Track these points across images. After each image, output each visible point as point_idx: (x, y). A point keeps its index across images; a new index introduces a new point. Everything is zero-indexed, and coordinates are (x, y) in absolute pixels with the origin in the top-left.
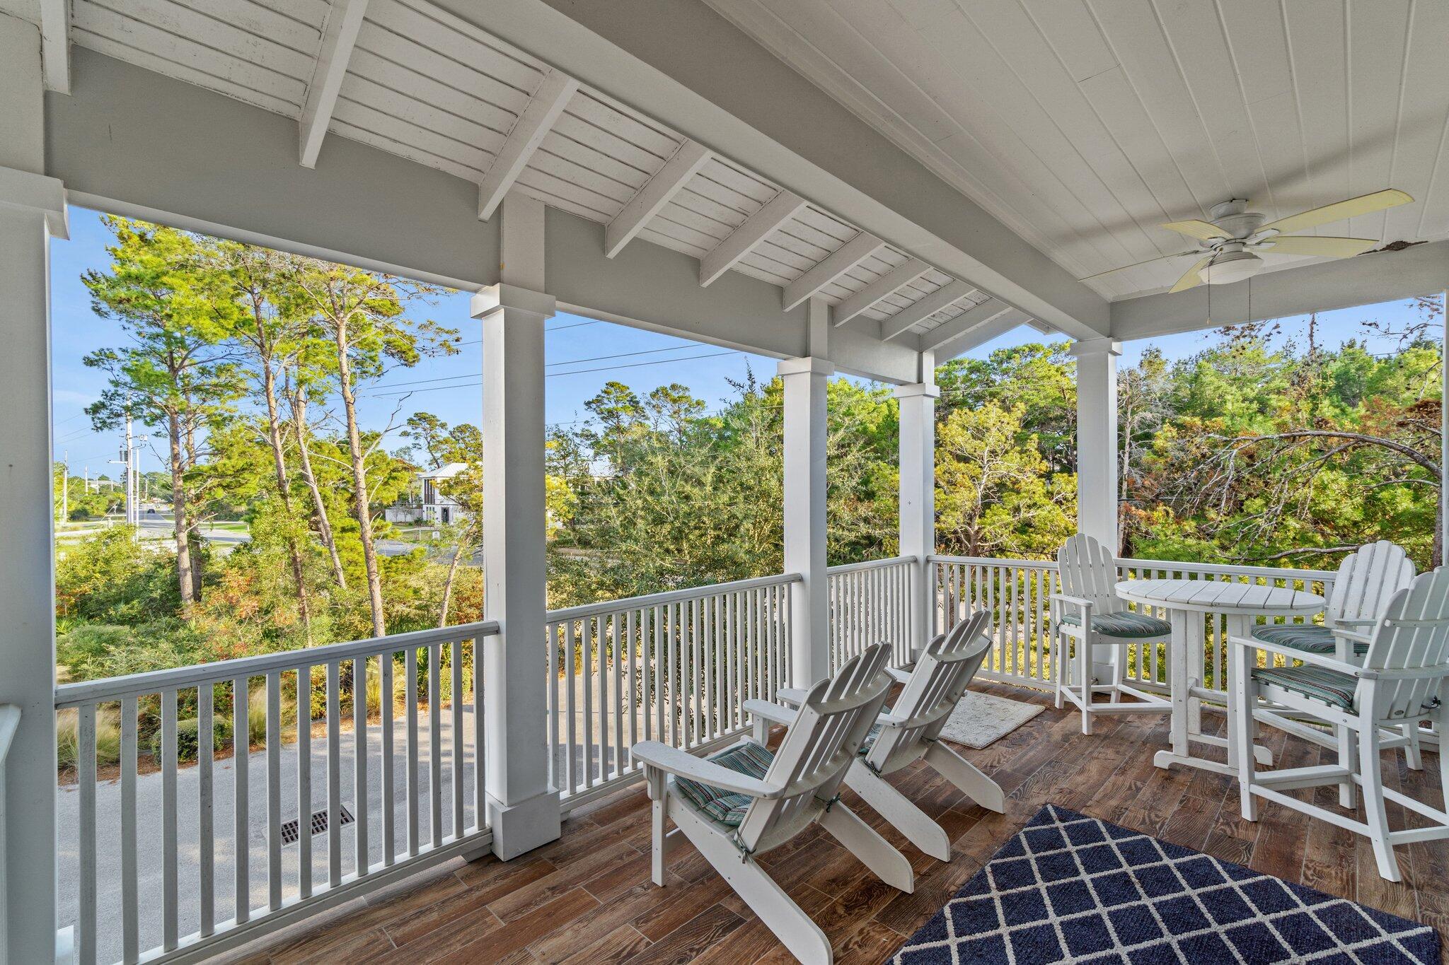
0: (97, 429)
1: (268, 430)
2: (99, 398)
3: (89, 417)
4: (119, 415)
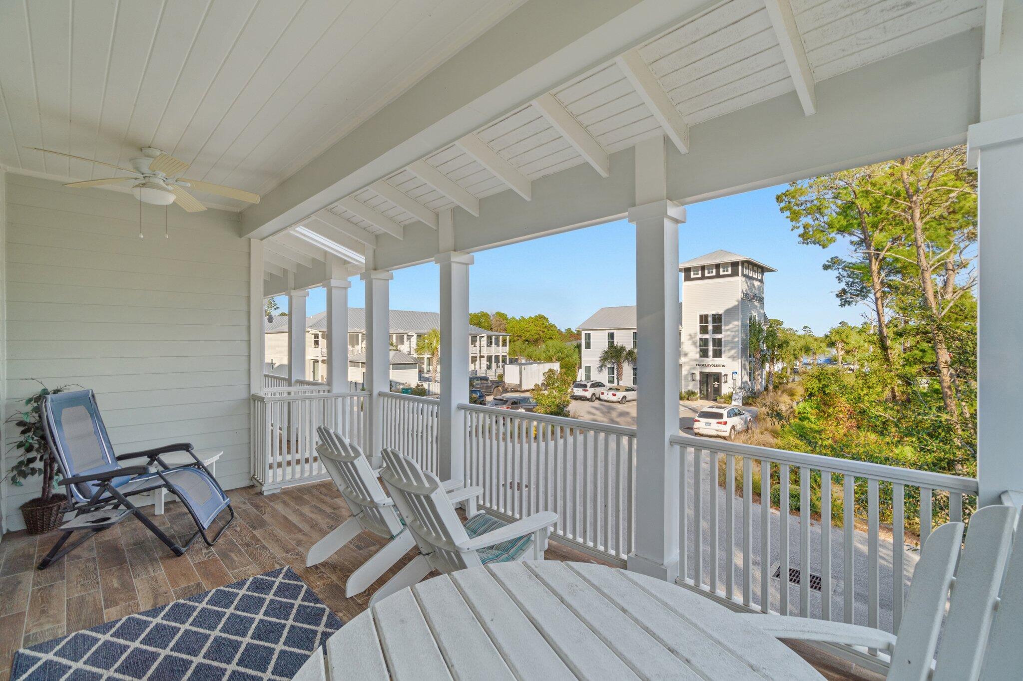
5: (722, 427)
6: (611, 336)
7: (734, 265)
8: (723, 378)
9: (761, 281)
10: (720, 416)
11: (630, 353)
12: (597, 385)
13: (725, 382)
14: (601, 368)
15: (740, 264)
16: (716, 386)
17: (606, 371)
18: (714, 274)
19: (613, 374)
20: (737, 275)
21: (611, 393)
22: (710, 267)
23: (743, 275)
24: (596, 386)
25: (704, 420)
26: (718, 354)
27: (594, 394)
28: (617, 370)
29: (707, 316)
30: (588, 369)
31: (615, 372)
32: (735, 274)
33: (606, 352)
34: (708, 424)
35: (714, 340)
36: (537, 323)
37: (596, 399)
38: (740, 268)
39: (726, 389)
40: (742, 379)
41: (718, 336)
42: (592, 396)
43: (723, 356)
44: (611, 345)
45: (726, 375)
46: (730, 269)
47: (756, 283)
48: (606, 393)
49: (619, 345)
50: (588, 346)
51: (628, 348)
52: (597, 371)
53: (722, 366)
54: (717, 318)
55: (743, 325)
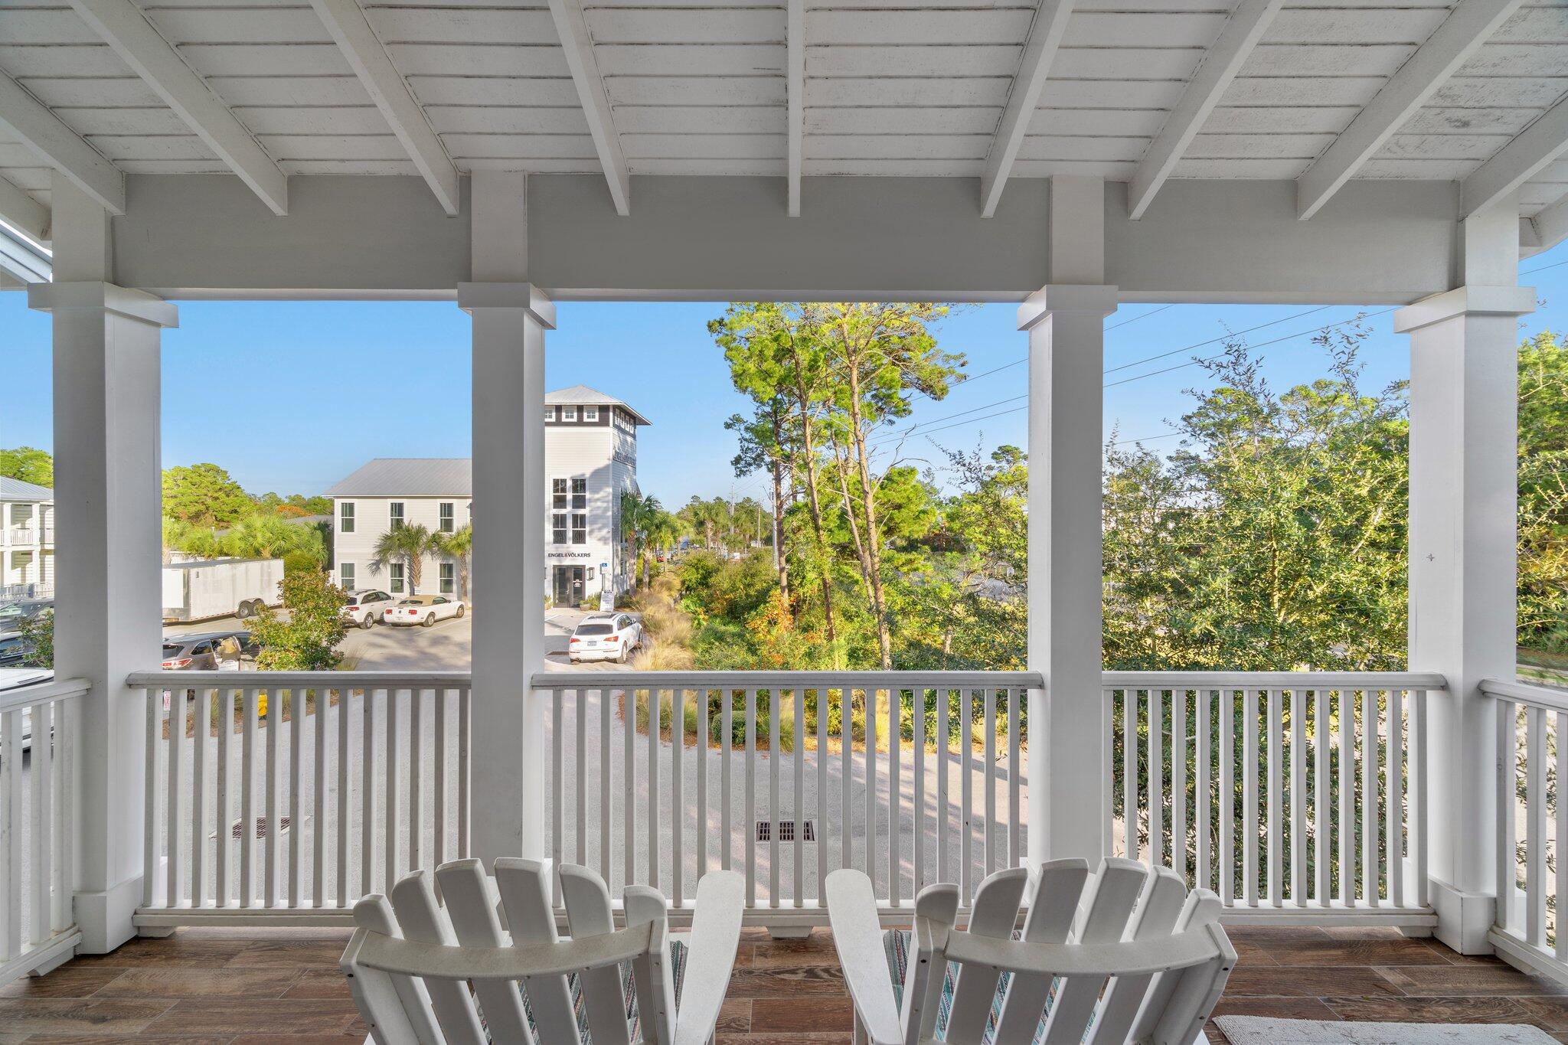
0: (738, 476)
1: (834, 467)
2: (738, 452)
3: (733, 467)
4: (750, 465)
5: (612, 645)
6: (398, 509)
7: (604, 409)
8: (587, 573)
9: (634, 436)
10: (607, 629)
11: (435, 539)
12: (376, 597)
13: (591, 579)
14: (376, 566)
15: (611, 410)
16: (578, 585)
17: (386, 572)
18: (575, 420)
19: (401, 575)
20: (607, 424)
21: (406, 609)
22: (569, 408)
23: (615, 426)
24: (373, 600)
25: (585, 639)
26: (579, 538)
27: (370, 615)
28: (410, 569)
29: (564, 481)
30: (348, 570)
31: (406, 571)
32: (603, 422)
33: (387, 538)
34: (592, 643)
35: (575, 517)
36: (197, 479)
37: (375, 622)
38: (611, 414)
39: (591, 588)
40: (614, 570)
41: (581, 512)
42: (366, 619)
43: (587, 538)
44: (398, 524)
45: (591, 569)
46: (597, 414)
47: (629, 439)
48: (395, 610)
49: (415, 524)
50: (348, 526)
51: (431, 531)
52: (367, 572)
53: (585, 555)
54: (579, 485)
55: (614, 496)
